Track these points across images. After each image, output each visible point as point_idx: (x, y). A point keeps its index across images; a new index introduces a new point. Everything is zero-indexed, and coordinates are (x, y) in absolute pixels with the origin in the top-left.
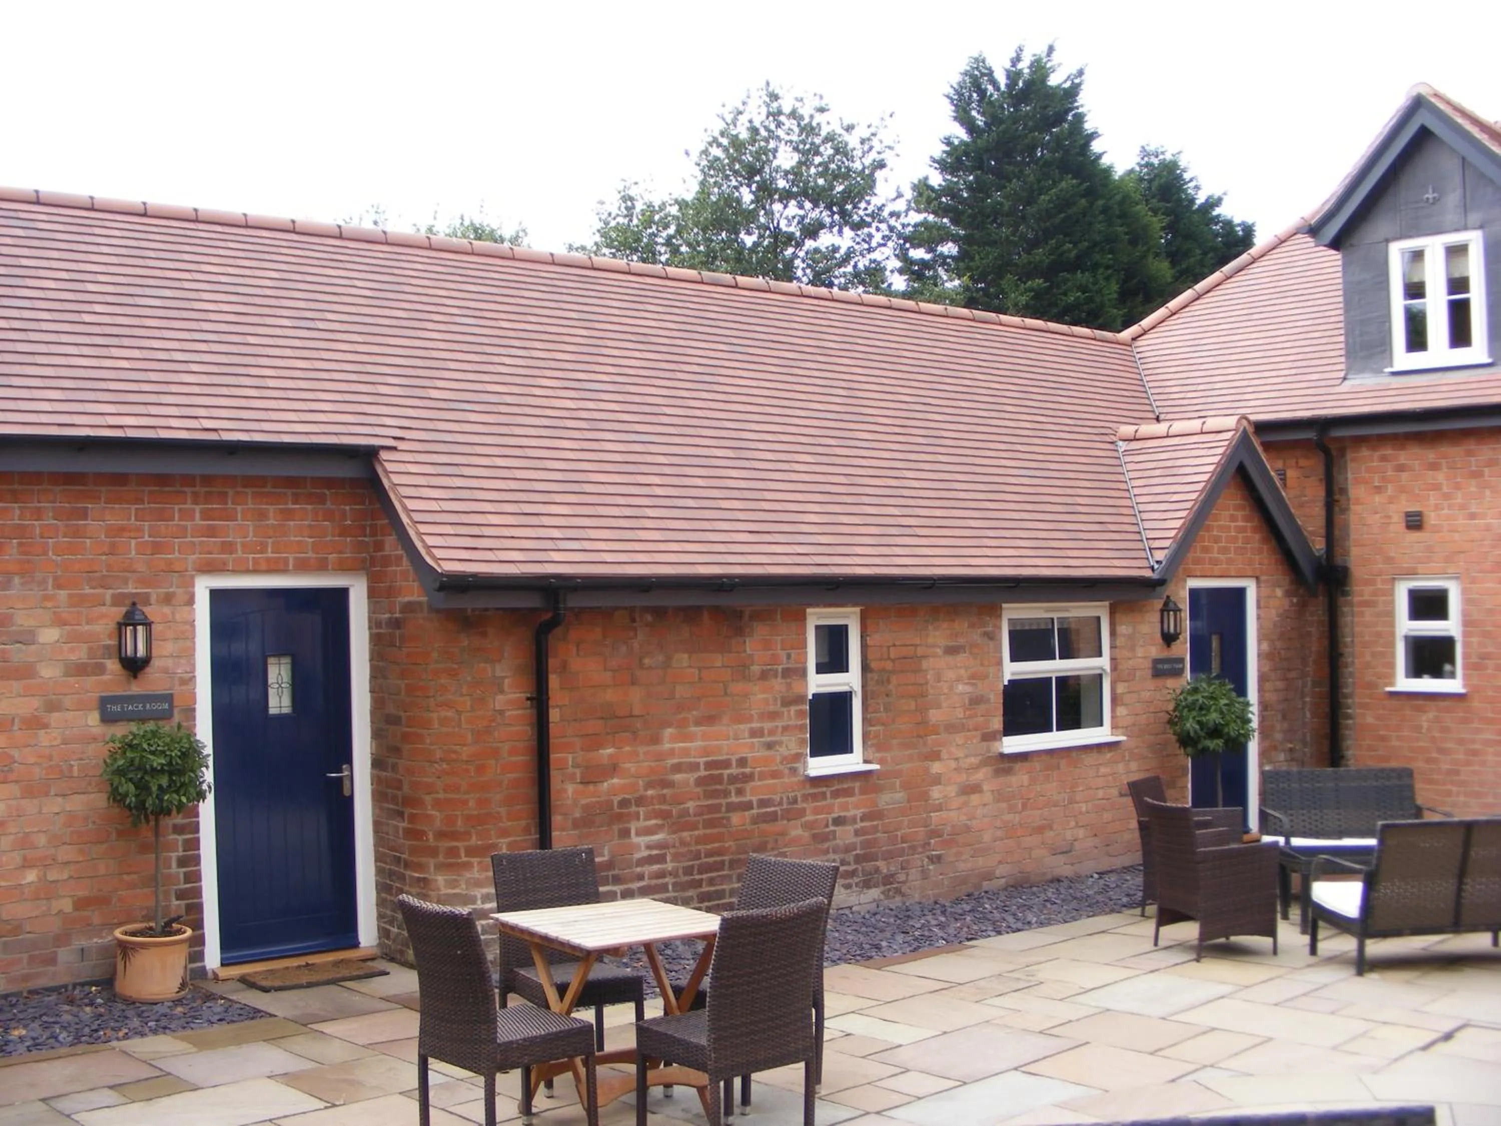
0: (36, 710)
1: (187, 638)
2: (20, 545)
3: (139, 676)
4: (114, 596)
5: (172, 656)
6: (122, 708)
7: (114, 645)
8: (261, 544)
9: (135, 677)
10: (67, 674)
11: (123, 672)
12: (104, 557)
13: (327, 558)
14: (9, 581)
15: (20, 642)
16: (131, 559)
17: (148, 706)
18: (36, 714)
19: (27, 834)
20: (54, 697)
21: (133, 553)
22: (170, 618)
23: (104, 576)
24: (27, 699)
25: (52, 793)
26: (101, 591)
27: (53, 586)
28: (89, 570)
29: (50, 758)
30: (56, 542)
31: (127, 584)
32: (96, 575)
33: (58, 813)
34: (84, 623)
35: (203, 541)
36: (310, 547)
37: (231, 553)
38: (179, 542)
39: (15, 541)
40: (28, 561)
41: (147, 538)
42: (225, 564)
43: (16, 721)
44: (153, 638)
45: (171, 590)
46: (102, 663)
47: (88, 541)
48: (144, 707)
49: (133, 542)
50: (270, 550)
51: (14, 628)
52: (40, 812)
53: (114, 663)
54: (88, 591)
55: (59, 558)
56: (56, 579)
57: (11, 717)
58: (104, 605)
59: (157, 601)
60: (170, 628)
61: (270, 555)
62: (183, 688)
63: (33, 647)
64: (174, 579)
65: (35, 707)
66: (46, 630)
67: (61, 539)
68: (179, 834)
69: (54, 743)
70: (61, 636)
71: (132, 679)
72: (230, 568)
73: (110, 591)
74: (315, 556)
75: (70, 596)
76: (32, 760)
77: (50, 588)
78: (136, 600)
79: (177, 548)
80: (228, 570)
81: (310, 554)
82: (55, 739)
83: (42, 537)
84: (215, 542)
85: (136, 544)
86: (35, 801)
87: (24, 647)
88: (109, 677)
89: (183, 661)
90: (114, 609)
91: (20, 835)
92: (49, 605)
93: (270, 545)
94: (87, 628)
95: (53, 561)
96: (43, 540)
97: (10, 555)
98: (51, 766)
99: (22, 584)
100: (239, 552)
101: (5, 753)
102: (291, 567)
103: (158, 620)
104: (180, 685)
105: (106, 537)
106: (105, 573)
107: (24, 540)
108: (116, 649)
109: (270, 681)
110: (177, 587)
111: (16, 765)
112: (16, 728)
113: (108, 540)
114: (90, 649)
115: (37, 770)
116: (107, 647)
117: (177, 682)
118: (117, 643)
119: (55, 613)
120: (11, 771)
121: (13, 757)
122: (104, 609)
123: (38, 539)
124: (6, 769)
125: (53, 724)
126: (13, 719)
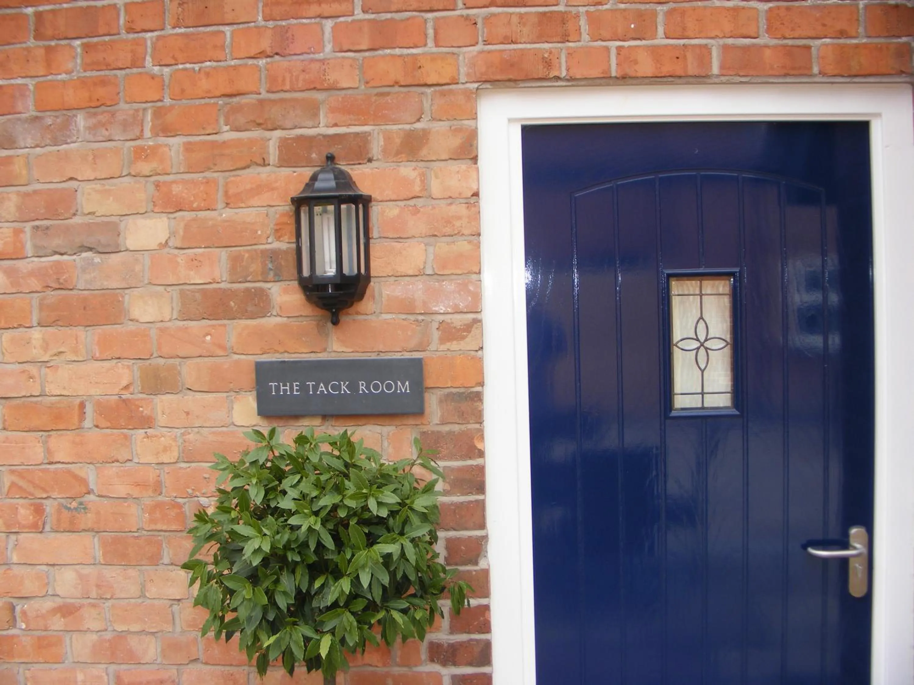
0: (126, 387)
1: (459, 234)
2: (87, 48)
3: (343, 319)
4: (284, 144)
5: (420, 274)
6: (303, 388)
7: (286, 252)
8: (640, 16)
9: (335, 322)
10: (186, 316)
11: (308, 310)
12: (262, 62)
13: (808, 48)
14: (66, 125)
15: (90, 249)
16: (322, 61)
17: (362, 387)
18: (126, 395)
19: (121, 636)
20: (161, 361)
21: (329, 47)
22: (417, 189)
23: (261, 102)
24: (107, 364)
25: (166, 560)
26: (256, 134)
27: (153, 129)
28: (228, 91)
29: (158, 488)
30: (159, 38)
31: (316, 115)
32: (244, 100)
33: (179, 600)
34: (220, 205)
35: (494, 15)
36: (763, 24)
37: (565, 39)
38: (437, 19)
39: (78, 42)
40: (103, 82)
41: (359, 15)
42: (548, 64)
43: (89, 409)
44: (375, 233)
45: (418, 126)
46: (262, 290)
47: (227, 30)
48: (353, 387)
49: (328, 24)
50: (661, 30)
51: (77, 220)
52: (143, 595)
53: (286, 291)
54: (228, 135)
55: (166, 70)
56: (158, 113)
57: (78, 401)
58: (264, 163)
59: (385, 151)
60: (416, 211)
61: (660, 41)
62: (454, 346)
63: (114, 257)
64: (427, 105)
65: (124, 383)
66: (141, 221)
67: (169, 31)
68: (444, 664)
69: (165, 459)
70: (173, 234)
71: (330, 325)
72: (564, 74)
73: (278, 133)
74: (774, 42)
75: (189, 148)
76: (122, 490)
77: (147, 133)
78: (334, 150)
79: (431, 32)
80: (557, 78)
81: (764, 40)
82: (166, 449)
83: (130, 30)
84: (521, 16)
85: (334, 28)
86: (132, 572)
87: (97, 259)
88: (279, 320)
89: (449, 286)
90: (286, 171)
91: (108, 635)
92: (145, 168)
93: (660, 19)
94: (227, 214)
95: (153, 77)
96: (132, 36)
97: (68, 72)
98: (158, 506)
99: (92, 129)
100: (585, 37)
101: (69, 472)
102: (715, 69)
103: (389, 194)
104: (443, 340)
105: (265, 20)
106: (264, 95)
107: (95, 40)
108: (292, 258)
109: (677, 334)
110: (433, 119)
111: (91, 497)
112: (88, 423)
113: (271, 24)
114: (235, 260)
115: (134, 510)
116: (273, 255)
117: (436, 335)
118: (294, 246)
119: (157, 185)
120: (84, 507)
121: (84, 482)
122: (264, 173)
123: (124, 35)
124: (74, 504)
125: (162, 420)
126: (82, 406)
